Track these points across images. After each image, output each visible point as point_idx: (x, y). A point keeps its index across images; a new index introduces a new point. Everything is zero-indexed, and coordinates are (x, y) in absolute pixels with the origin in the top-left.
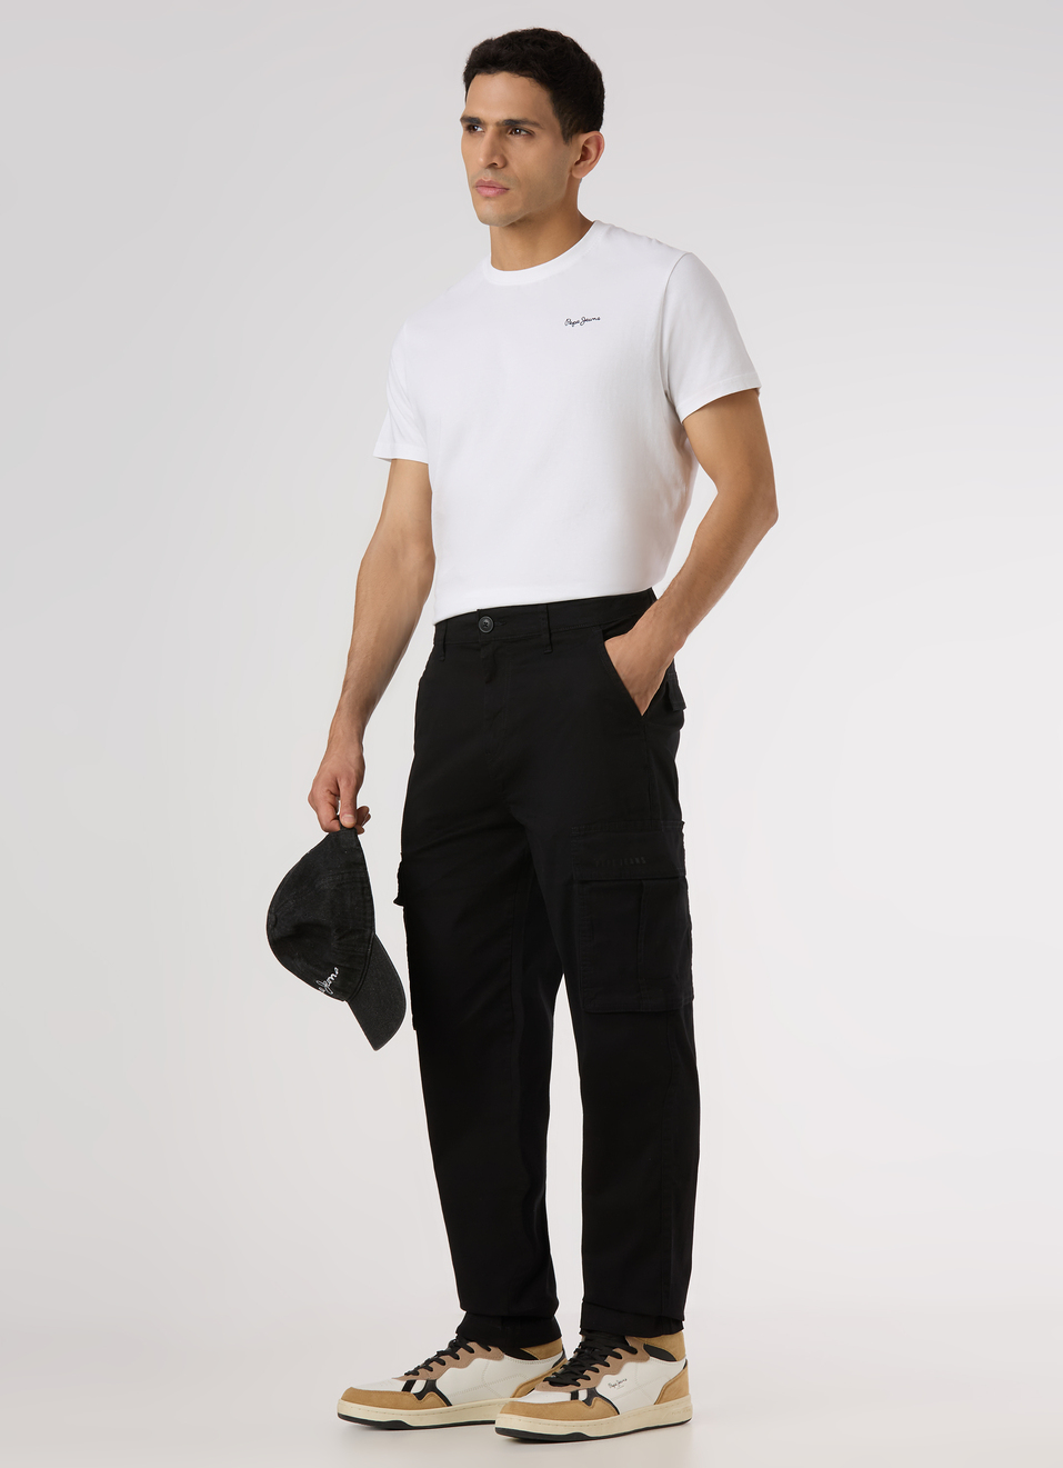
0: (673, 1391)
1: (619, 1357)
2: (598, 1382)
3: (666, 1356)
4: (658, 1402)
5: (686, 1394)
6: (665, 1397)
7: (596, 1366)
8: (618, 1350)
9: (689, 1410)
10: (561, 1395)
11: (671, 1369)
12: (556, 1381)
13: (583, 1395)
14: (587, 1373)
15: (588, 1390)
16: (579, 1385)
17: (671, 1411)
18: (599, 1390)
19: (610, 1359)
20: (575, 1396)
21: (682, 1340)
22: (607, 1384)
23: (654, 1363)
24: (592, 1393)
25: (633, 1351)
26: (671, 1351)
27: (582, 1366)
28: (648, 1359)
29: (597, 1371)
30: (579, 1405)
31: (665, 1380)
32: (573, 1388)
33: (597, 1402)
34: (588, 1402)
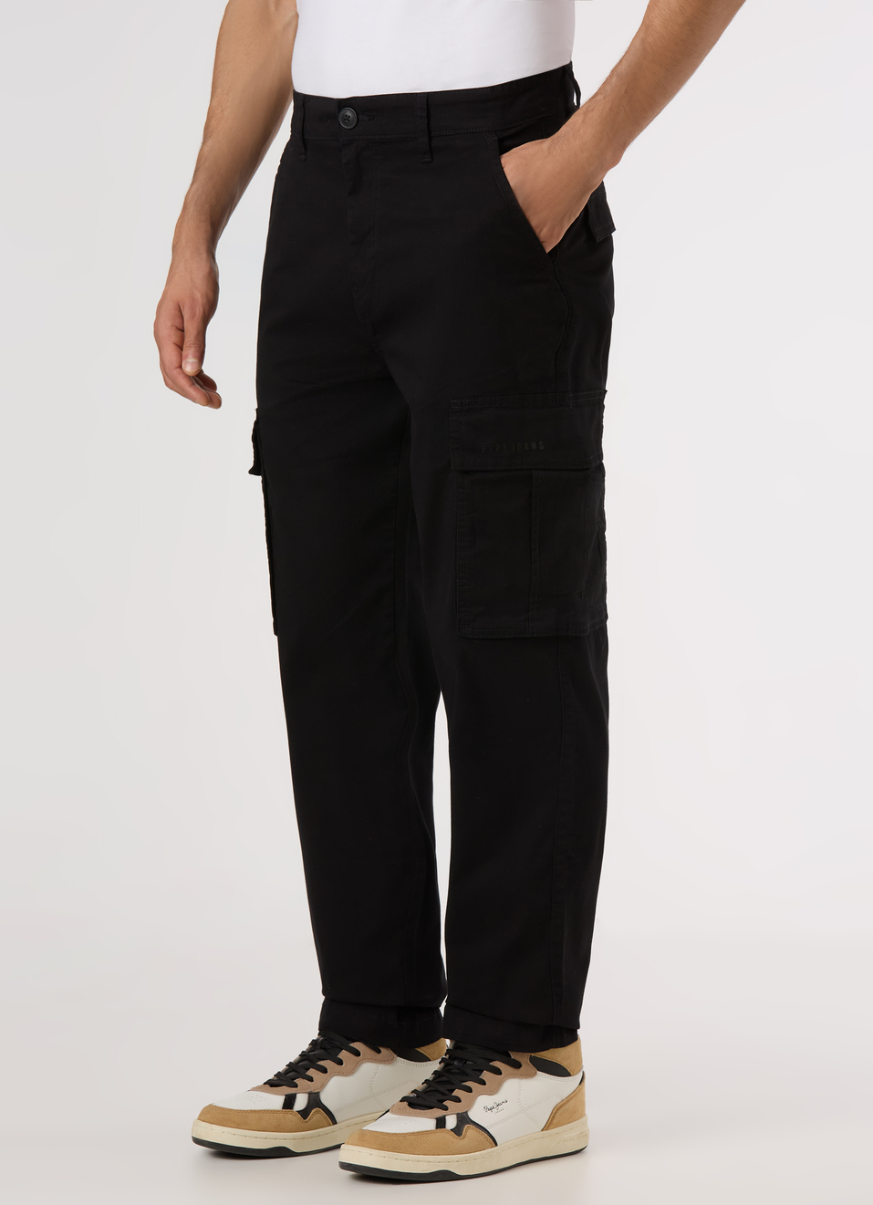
0: (565, 1113)
1: (498, 1072)
2: (471, 1104)
3: (559, 1071)
4: (546, 1128)
5: (582, 1115)
6: (555, 1121)
7: (469, 1084)
8: (497, 1064)
9: (584, 1135)
10: (423, 1122)
11: (563, 1086)
12: (417, 1102)
13: (451, 1122)
14: (457, 1093)
15: (458, 1114)
16: (446, 1108)
17: (563, 1138)
18: (473, 1115)
19: (486, 1075)
20: (441, 1123)
21: (578, 1050)
22: (481, 1107)
23: (543, 1079)
24: (463, 1119)
25: (517, 1065)
26: (564, 1064)
27: (449, 1082)
28: (535, 1074)
29: (469, 1090)
30: (446, 1136)
31: (556, 1101)
32: (439, 1113)
33: (469, 1131)
34: (458, 1131)
